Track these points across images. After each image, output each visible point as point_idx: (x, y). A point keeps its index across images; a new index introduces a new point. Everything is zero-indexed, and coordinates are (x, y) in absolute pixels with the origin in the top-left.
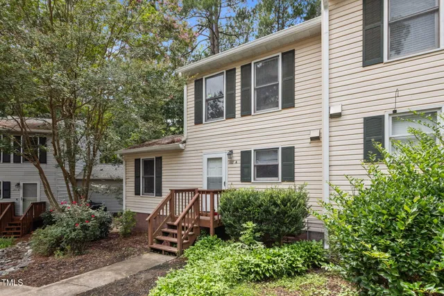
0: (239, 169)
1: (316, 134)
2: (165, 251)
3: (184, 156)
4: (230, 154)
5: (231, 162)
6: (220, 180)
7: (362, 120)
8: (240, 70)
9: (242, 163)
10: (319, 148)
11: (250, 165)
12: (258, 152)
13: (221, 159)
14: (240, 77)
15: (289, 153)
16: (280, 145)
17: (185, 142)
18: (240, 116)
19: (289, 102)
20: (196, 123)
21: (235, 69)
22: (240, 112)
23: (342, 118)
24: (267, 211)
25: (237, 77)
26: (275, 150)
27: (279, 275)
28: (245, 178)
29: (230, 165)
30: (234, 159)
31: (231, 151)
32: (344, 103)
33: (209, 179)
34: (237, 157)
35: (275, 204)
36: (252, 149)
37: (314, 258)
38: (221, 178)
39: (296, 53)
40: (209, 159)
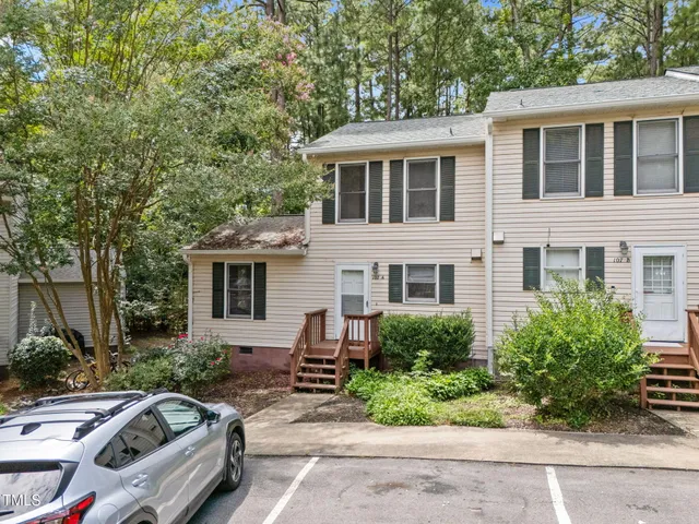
0: (387, 286)
1: (477, 254)
2: (317, 389)
3: (305, 264)
4: (376, 267)
5: (376, 276)
6: (361, 299)
7: (522, 250)
8: (388, 164)
9: (390, 279)
10: (482, 269)
11: (401, 283)
12: (410, 267)
13: (362, 271)
14: (388, 173)
15: (448, 272)
16: (438, 262)
17: (306, 246)
18: (388, 221)
19: (448, 214)
20: (325, 222)
21: (381, 162)
22: (388, 217)
23: (505, 245)
24: (439, 340)
25: (384, 173)
26: (432, 267)
27: (459, 395)
28: (395, 297)
29: (375, 281)
30: (380, 273)
31: (376, 264)
32: (506, 230)
33: (343, 296)
34: (384, 272)
35: (447, 332)
36: (404, 263)
37: (484, 381)
38: (362, 297)
39: (457, 160)
40: (344, 271)
